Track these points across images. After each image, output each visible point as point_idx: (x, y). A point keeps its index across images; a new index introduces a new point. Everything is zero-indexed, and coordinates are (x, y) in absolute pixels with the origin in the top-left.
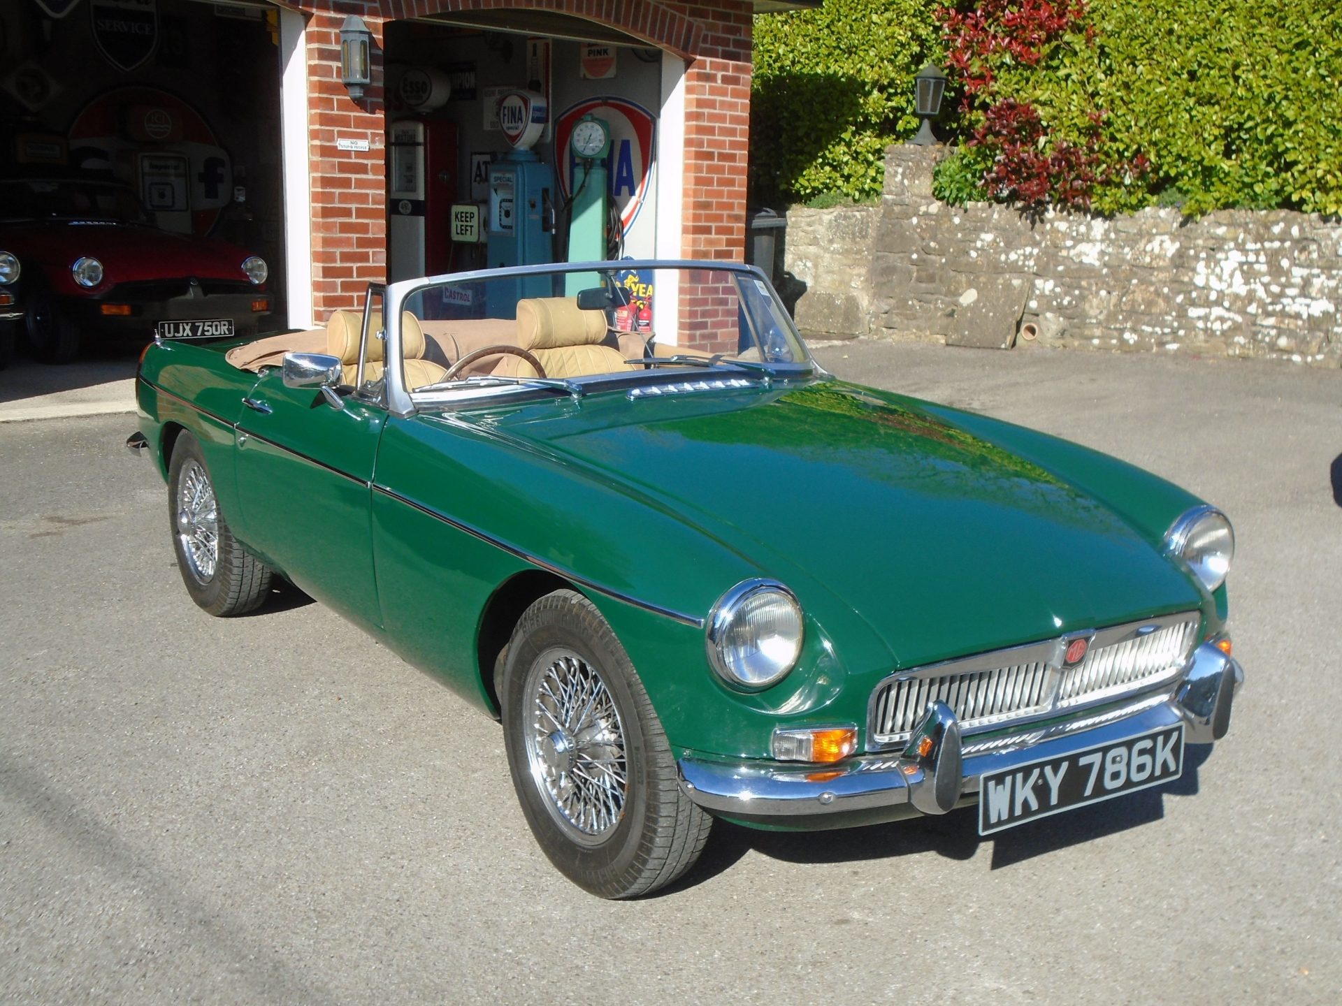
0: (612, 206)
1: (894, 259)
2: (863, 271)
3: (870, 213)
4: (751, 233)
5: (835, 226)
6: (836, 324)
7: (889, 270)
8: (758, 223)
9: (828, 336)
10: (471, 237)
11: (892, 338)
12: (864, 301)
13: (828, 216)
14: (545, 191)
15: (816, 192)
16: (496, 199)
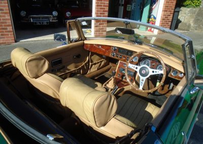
0: (151, 6)
1: (199, 18)
2: (193, 19)
3: (197, 9)
4: (174, 12)
5: (190, 11)
6: (186, 28)
7: (198, 20)
8: (176, 10)
9: (184, 30)
10: (129, 10)
11: (196, 31)
12: (192, 24)
13: (189, 9)
14: (141, 3)
15: (187, 5)
16: (133, 4)
